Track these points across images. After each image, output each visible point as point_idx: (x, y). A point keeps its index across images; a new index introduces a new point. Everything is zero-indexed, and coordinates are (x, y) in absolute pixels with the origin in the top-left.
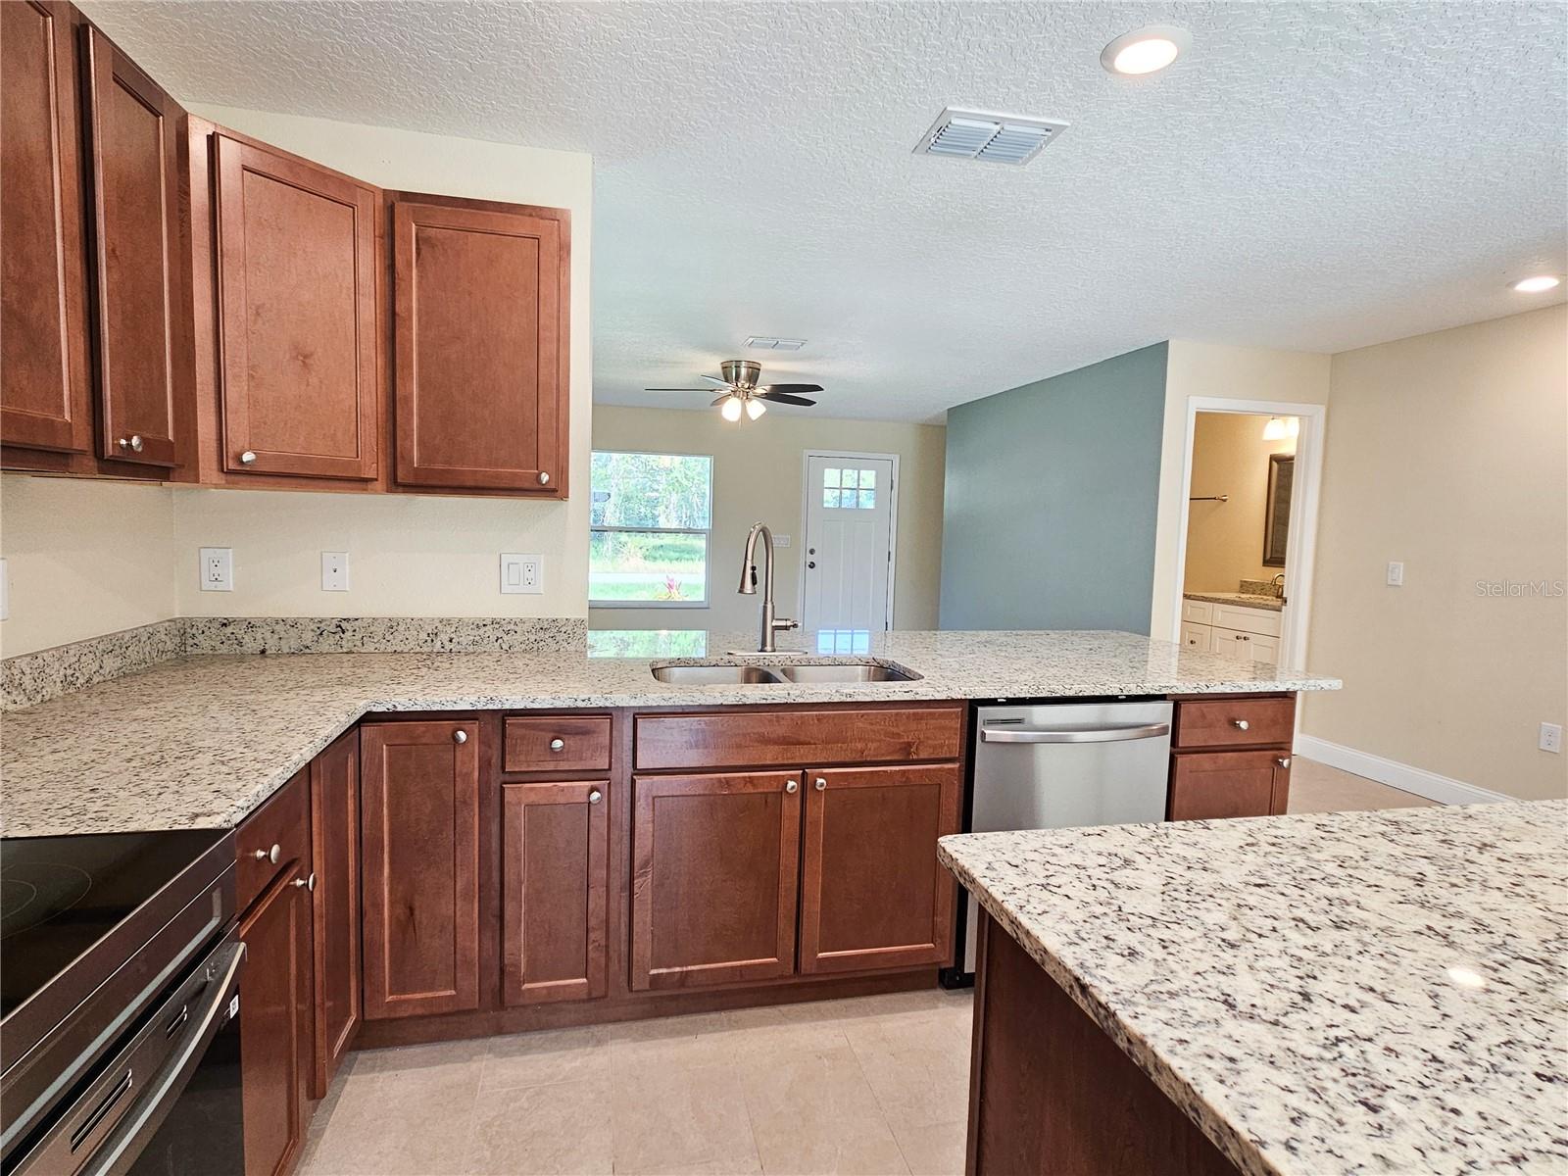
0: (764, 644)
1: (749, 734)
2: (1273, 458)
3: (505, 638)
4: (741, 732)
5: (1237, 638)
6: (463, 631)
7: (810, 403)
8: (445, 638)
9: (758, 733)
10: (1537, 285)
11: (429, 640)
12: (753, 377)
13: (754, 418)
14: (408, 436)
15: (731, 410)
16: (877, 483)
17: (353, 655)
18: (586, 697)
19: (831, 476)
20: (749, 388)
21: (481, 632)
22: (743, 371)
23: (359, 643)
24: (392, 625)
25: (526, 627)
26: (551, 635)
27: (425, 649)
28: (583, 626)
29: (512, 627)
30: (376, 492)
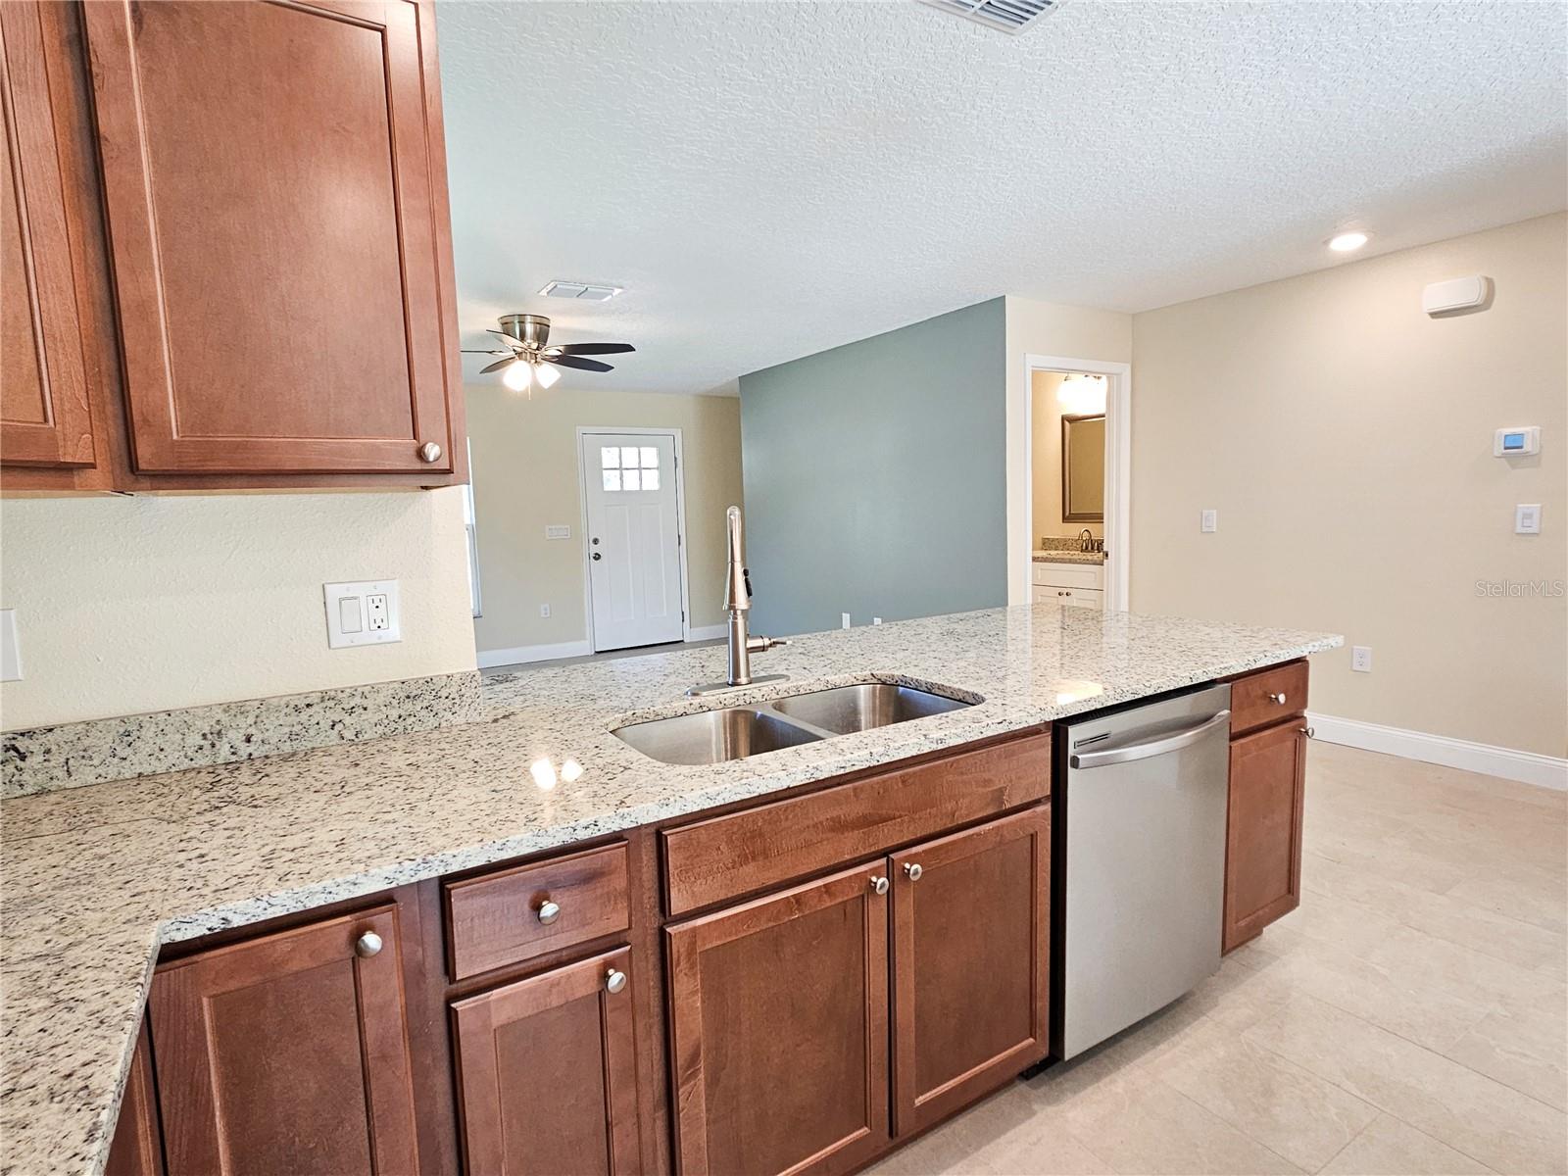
0: (736, 675)
1: (821, 823)
2: (1064, 419)
3: (348, 720)
4: (811, 822)
5: (1060, 594)
6: (270, 721)
7: (606, 368)
8: (236, 737)
9: (832, 819)
10: (1348, 243)
11: (206, 744)
12: (542, 336)
13: (546, 387)
14: (155, 379)
15: (518, 377)
16: (660, 461)
17: (53, 798)
18: (590, 820)
19: (609, 456)
20: (537, 349)
21: (304, 717)
22: (529, 329)
23: (61, 773)
24: (128, 731)
25: (381, 699)
26: (426, 704)
27: (202, 761)
28: (474, 684)
29: (357, 700)
30: (90, 489)
